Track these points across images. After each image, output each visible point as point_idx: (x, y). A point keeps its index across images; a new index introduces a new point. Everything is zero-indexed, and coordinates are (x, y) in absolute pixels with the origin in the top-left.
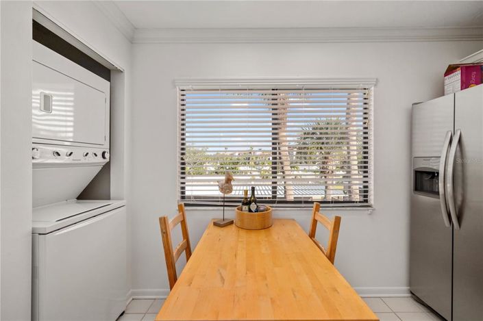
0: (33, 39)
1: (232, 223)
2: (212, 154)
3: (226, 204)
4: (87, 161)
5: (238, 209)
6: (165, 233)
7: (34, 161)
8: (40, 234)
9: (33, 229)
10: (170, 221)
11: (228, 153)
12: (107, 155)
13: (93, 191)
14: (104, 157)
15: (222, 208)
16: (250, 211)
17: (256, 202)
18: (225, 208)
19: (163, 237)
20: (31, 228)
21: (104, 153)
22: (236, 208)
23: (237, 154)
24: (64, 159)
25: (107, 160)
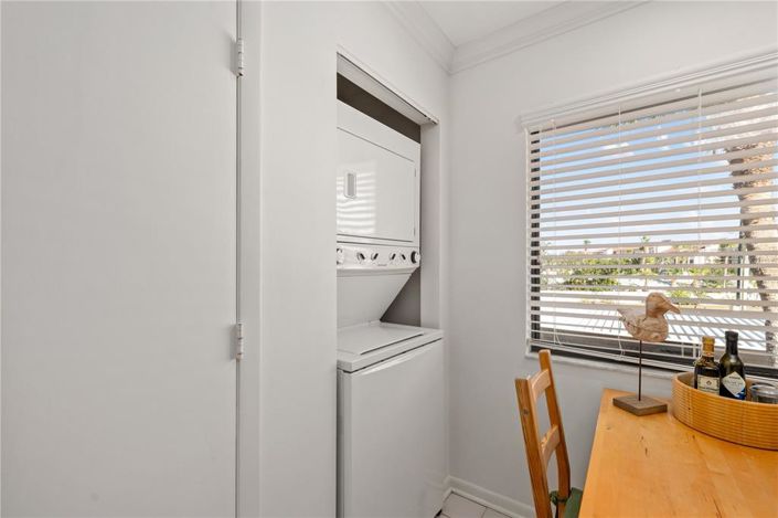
0: (338, 98)
1: (663, 410)
2: (559, 252)
3: (645, 362)
4: (392, 267)
5: (679, 378)
6: (526, 412)
7: (339, 267)
8: (345, 371)
9: (339, 363)
10: (533, 386)
11: (591, 251)
12: (417, 258)
13: (400, 311)
14: (413, 261)
15: (636, 370)
16: (724, 392)
17: (741, 370)
18: (644, 371)
19: (523, 420)
20: (336, 363)
21: (413, 254)
22: (675, 376)
23: (610, 251)
24: (368, 264)
25: (417, 265)
